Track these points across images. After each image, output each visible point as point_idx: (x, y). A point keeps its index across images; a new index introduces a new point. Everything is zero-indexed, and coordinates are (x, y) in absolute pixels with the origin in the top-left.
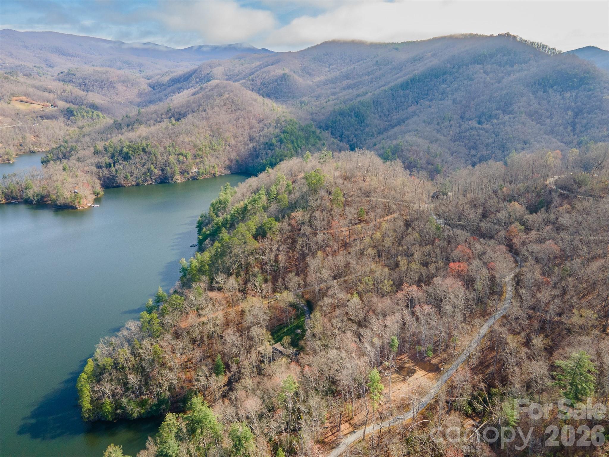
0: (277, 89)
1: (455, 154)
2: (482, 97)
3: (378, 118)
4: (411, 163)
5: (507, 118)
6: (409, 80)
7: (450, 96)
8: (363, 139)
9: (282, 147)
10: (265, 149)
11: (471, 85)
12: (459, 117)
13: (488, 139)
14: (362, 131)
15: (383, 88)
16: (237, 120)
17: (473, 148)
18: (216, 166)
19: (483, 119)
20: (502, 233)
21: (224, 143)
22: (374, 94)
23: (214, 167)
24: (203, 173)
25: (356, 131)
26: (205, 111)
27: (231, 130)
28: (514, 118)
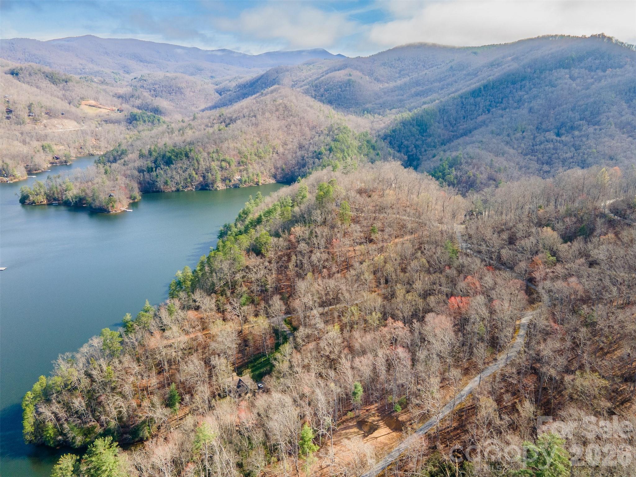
0: (340, 95)
1: (524, 169)
2: (565, 106)
3: (443, 127)
4: (469, 178)
5: (591, 130)
6: (482, 88)
7: (526, 104)
8: (423, 150)
9: (331, 156)
10: (313, 158)
11: (552, 92)
12: (534, 128)
13: (566, 153)
14: (423, 142)
15: (453, 95)
16: (288, 127)
17: (547, 163)
18: (260, 174)
19: (563, 131)
21: (271, 150)
22: (441, 102)
23: (257, 175)
24: (245, 181)
25: (417, 140)
26: (255, 116)
27: (281, 137)
28: (600, 130)
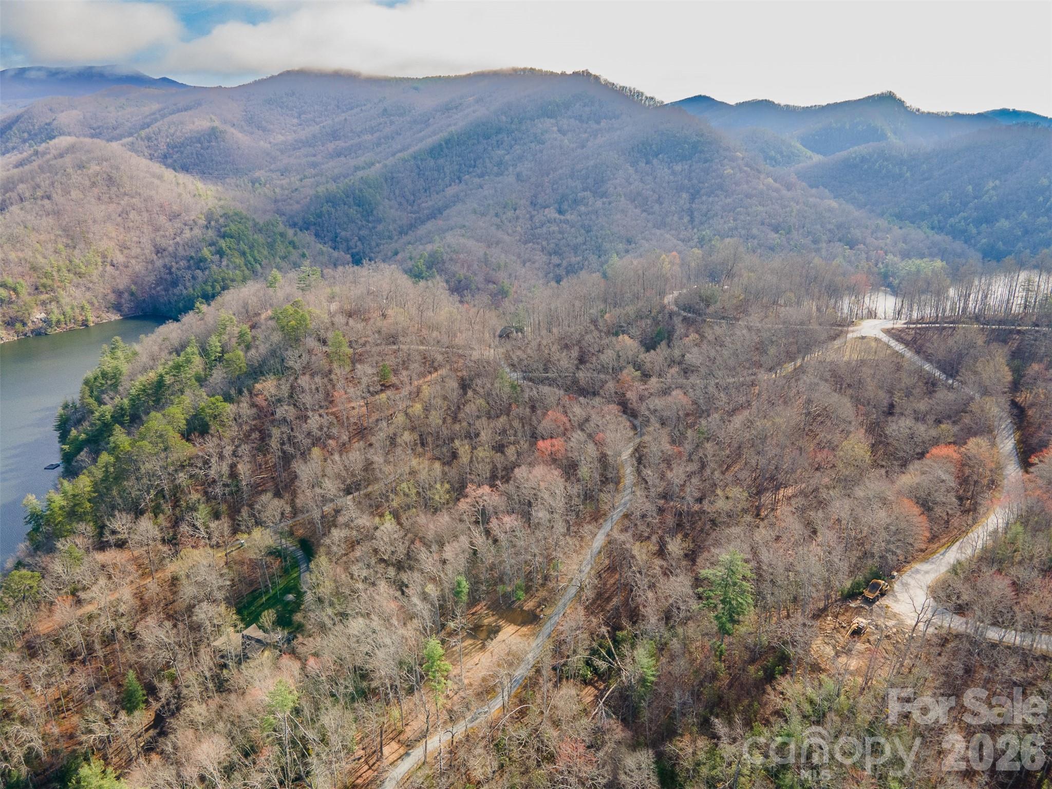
0: (202, 155)
1: (528, 264)
2: (560, 171)
3: (397, 206)
4: (460, 282)
5: (599, 204)
6: (443, 143)
7: (511, 169)
8: (373, 244)
9: (224, 263)
10: (189, 268)
11: (541, 151)
12: (528, 203)
13: (576, 237)
14: (371, 231)
15: (399, 155)
16: (124, 215)
17: (555, 253)
18: (87, 306)
19: (565, 206)
20: (611, 386)
21: (99, 260)
22: (385, 166)
23: (83, 308)
24: (58, 322)
25: (360, 229)
26: (49, 198)
27: (114, 234)
28: (610, 203)
